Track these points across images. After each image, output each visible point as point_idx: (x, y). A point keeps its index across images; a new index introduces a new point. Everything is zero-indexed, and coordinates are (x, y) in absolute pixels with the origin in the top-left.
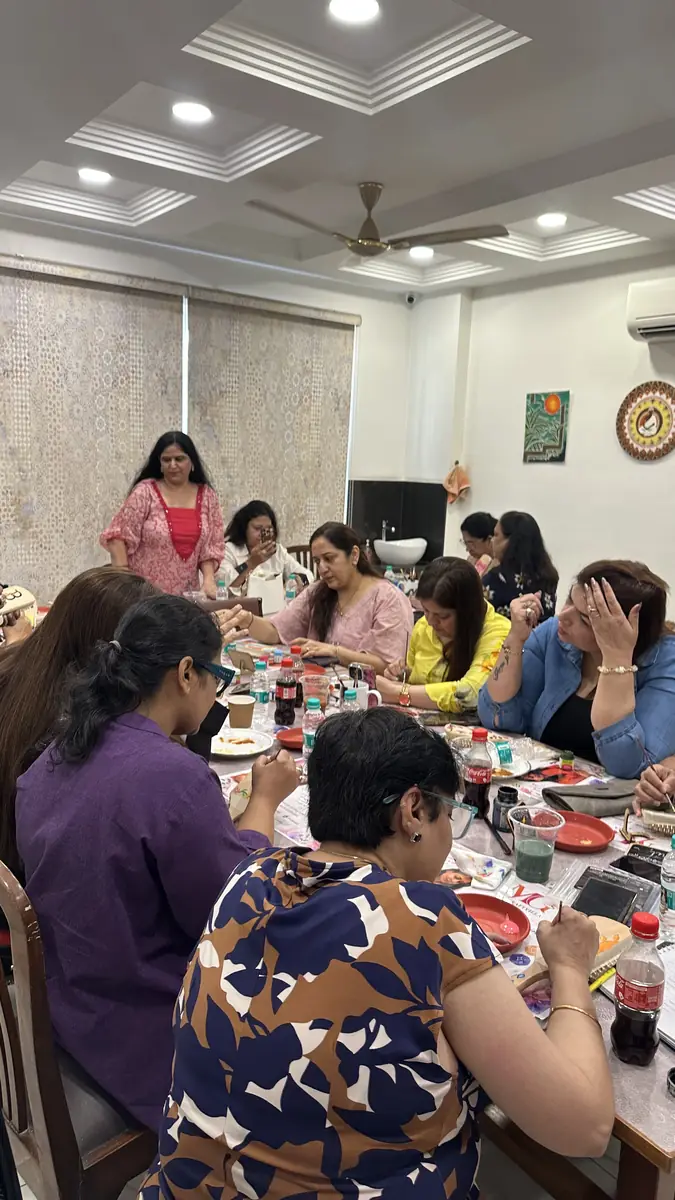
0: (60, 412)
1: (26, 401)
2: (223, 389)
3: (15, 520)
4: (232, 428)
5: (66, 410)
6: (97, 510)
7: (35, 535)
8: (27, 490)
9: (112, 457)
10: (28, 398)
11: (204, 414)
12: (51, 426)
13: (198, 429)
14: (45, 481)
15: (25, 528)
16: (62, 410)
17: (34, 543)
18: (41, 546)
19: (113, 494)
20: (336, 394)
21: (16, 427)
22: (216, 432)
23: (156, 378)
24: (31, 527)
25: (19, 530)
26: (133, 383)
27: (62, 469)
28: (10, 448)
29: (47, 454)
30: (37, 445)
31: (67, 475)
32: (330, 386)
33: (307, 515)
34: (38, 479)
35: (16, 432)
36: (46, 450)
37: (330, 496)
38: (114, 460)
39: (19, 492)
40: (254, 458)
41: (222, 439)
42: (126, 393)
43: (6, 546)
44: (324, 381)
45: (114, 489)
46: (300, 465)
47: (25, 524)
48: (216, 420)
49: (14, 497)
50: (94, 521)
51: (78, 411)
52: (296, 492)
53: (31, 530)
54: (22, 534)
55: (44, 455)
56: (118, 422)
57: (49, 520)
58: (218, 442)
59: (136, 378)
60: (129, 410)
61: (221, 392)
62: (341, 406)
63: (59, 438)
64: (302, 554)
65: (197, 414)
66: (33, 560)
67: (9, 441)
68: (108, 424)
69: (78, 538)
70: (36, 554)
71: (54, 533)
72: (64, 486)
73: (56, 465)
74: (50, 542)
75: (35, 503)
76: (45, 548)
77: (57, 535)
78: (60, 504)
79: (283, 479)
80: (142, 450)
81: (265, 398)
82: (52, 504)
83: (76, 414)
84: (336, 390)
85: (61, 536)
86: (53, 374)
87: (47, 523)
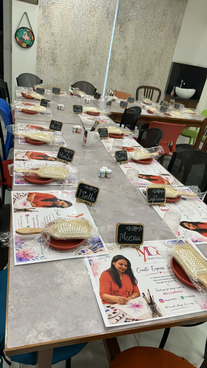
0: (70, 21)
1: (59, 15)
2: (130, 18)
3: (51, 59)
4: (131, 34)
5: (72, 20)
6: (78, 59)
7: (57, 65)
8: (56, 48)
9: (85, 41)
10: (59, 14)
11: (121, 27)
12: (66, 26)
13: (118, 33)
14: (62, 46)
15: (54, 62)
16: (71, 20)
17: (56, 68)
18: (59, 69)
19: (84, 54)
20: (175, 26)
21: (54, 25)
22: (125, 36)
23: (105, 11)
24: (56, 62)
25: (52, 62)
26: (97, 12)
27: (68, 42)
28: (52, 33)
29: (64, 36)
30: (61, 33)
31: (70, 45)
32: (173, 22)
33: (153, 73)
34: (60, 45)
35: (54, 27)
36: (63, 35)
37: (164, 67)
38: (86, 42)
39: (53, 49)
40: (138, 47)
41: (126, 39)
42: (93, 16)
43: (48, 68)
44: (171, 20)
45: (85, 53)
46: (155, 53)
47: (54, 61)
48: (125, 30)
49: (51, 50)
50: (77, 63)
51: (76, 21)
52: (151, 63)
53: (56, 63)
54: (53, 64)
55: (63, 37)
56: (89, 27)
57: (62, 61)
58: (125, 39)
59: (98, 10)
60: (94, 23)
61: (129, 19)
62: (176, 31)
63: (68, 31)
64: (146, 89)
65: (118, 27)
66: (56, 74)
67: (51, 30)
68: (86, 28)
69: (71, 69)
70: (57, 72)
71: (63, 66)
72: (68, 49)
73: (66, 41)
74: (62, 69)
75: (58, 54)
76: (60, 70)
77: (64, 67)
78: (66, 56)
79: (147, 58)
80: (96, 39)
81: (146, 24)
82: (64, 55)
83: (75, 23)
84: (175, 24)
85: (65, 67)
86: (69, 5)
87: (61, 62)
